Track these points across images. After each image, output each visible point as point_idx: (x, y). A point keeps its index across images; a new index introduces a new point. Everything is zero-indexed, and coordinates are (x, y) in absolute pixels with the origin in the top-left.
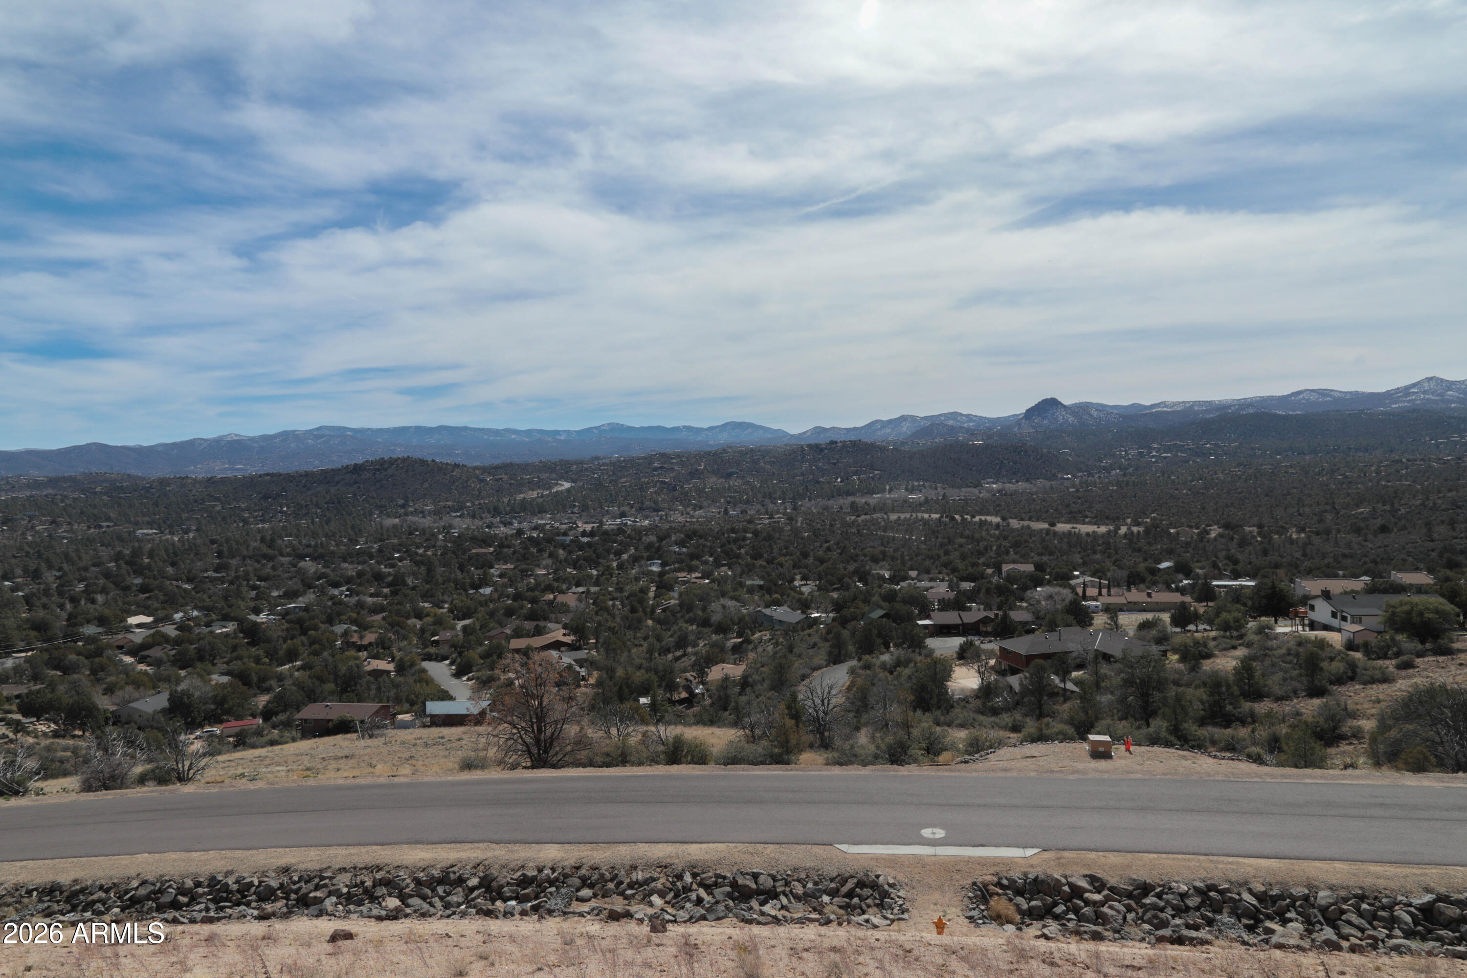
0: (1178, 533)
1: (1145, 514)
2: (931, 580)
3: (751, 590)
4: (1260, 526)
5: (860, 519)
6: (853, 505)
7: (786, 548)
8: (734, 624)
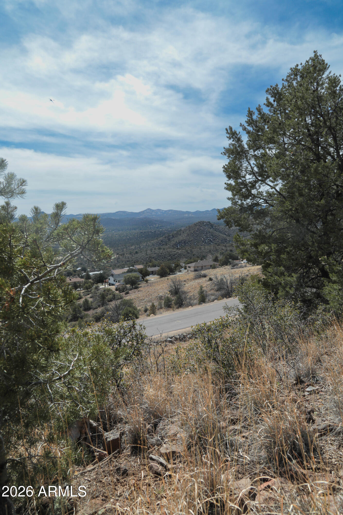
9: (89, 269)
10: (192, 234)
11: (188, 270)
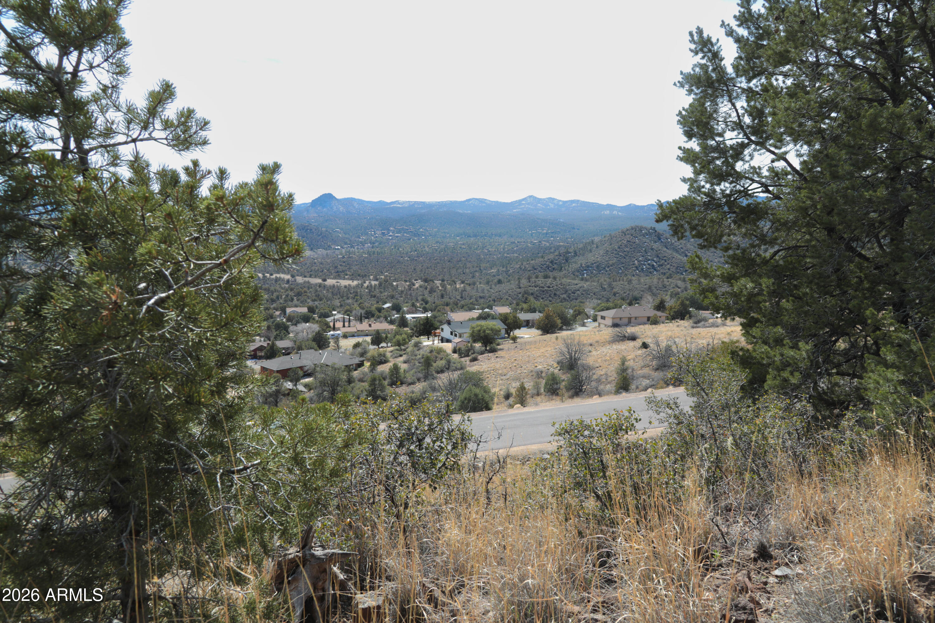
0: (397, 285)
1: (382, 273)
4: (442, 280)
9: (407, 307)
10: (615, 252)
11: (599, 324)
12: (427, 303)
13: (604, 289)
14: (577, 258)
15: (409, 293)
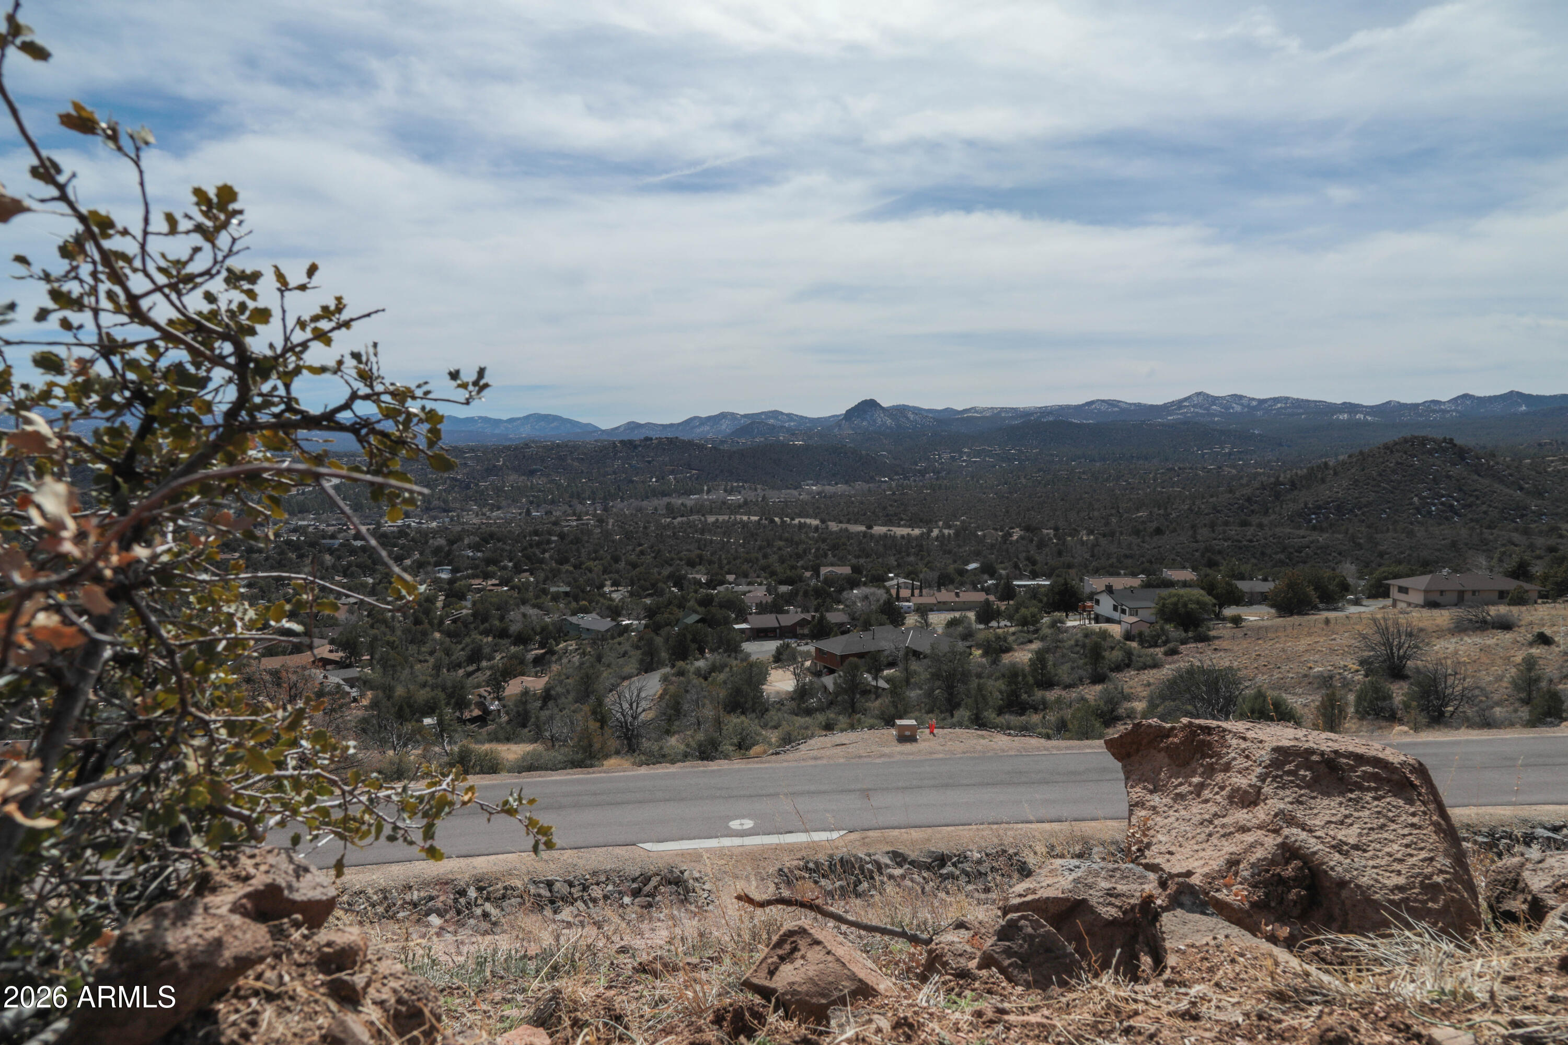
0: (984, 536)
1: (956, 517)
2: (749, 584)
3: (555, 598)
4: (1056, 529)
5: (676, 522)
6: (669, 506)
7: (596, 552)
8: (536, 634)
9: (1007, 569)
10: (1373, 483)
12: (1034, 563)
13: (1360, 546)
14: (1296, 492)
15: (1005, 547)
